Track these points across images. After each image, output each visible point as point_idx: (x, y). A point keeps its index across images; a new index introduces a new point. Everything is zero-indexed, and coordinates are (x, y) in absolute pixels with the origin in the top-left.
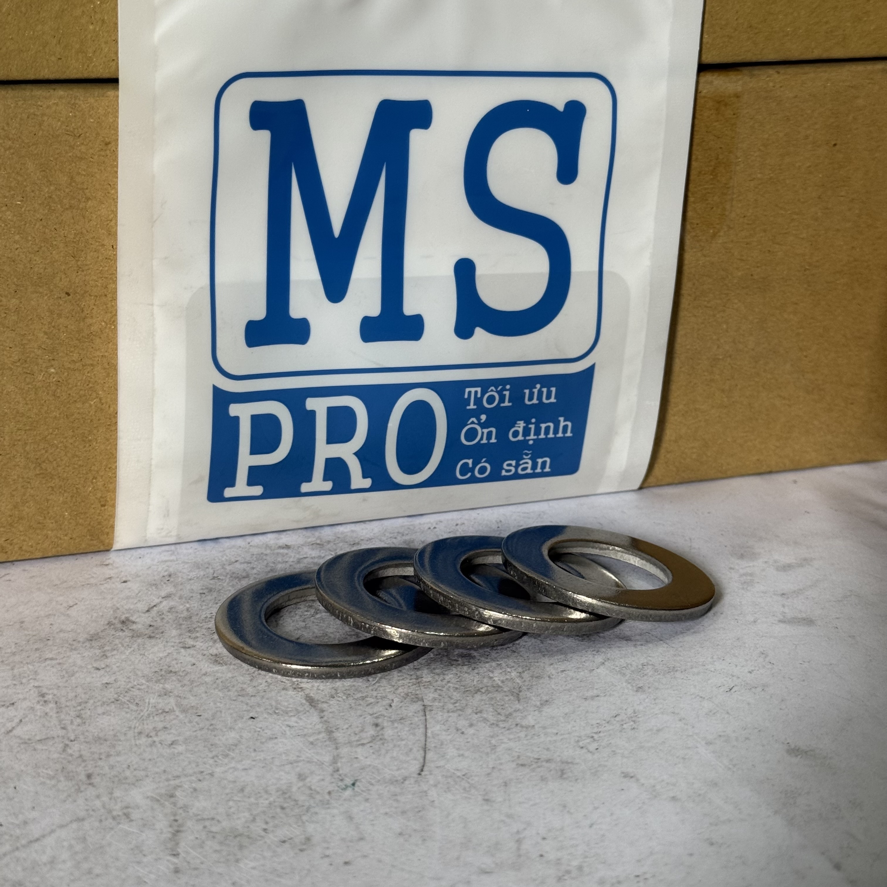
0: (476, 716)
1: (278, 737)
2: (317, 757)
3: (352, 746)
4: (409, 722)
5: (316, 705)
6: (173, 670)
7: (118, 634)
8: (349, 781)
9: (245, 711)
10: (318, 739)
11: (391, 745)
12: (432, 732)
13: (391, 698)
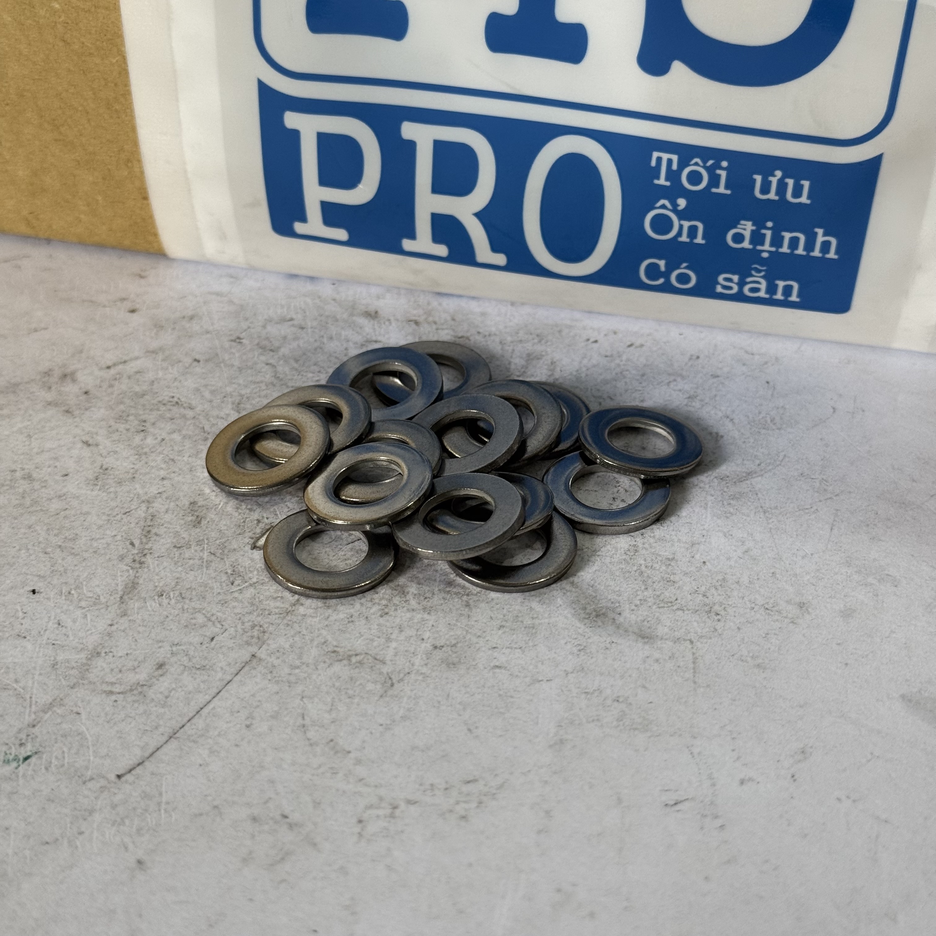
0: (298, 701)
1: (28, 638)
2: (35, 691)
3: (94, 691)
4: (206, 677)
5: (127, 600)
6: (35, 475)
7: (39, 393)
8: (28, 749)
9: (39, 576)
10: (68, 661)
11: (142, 709)
12: (214, 708)
13: (226, 626)
